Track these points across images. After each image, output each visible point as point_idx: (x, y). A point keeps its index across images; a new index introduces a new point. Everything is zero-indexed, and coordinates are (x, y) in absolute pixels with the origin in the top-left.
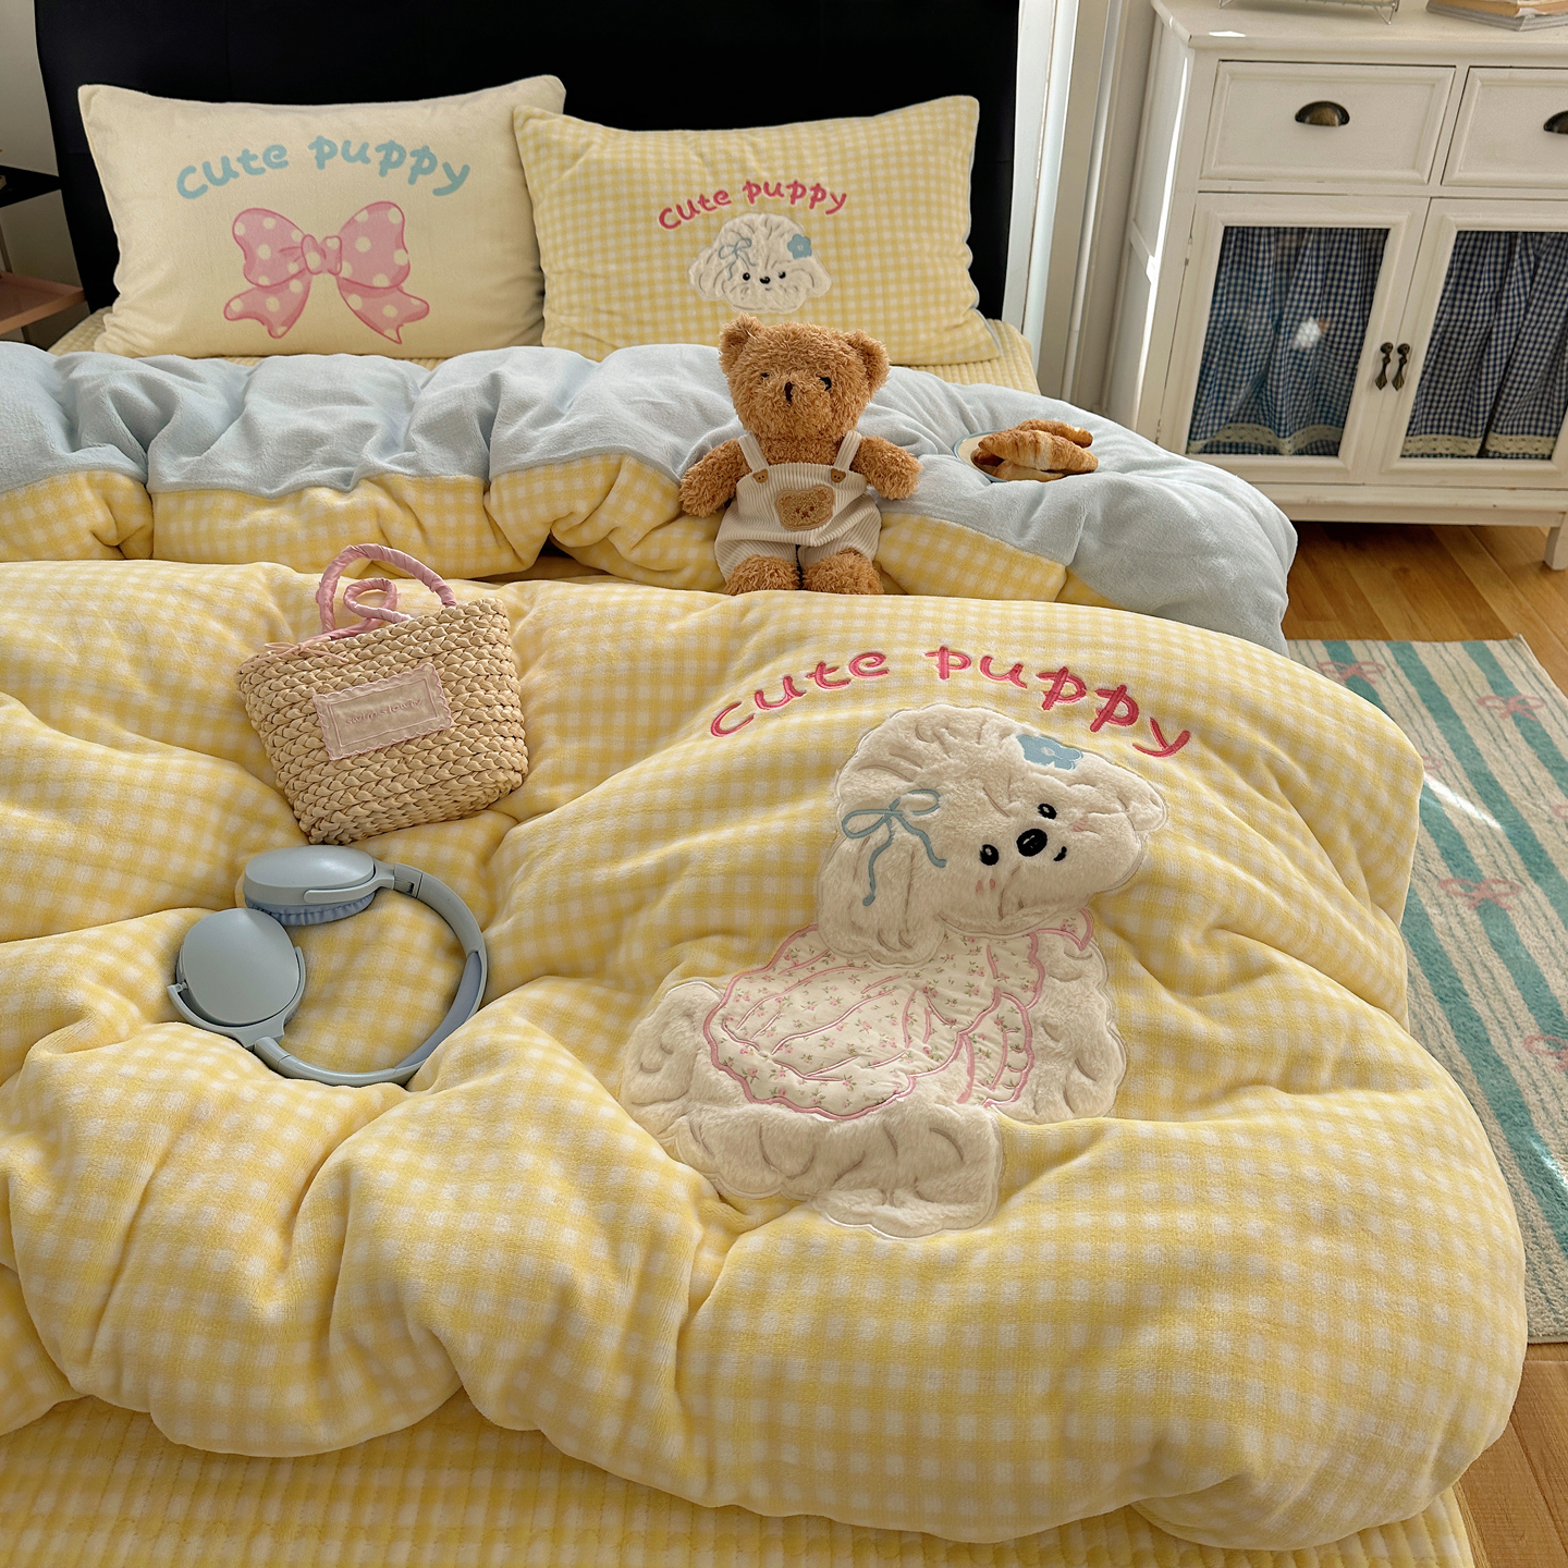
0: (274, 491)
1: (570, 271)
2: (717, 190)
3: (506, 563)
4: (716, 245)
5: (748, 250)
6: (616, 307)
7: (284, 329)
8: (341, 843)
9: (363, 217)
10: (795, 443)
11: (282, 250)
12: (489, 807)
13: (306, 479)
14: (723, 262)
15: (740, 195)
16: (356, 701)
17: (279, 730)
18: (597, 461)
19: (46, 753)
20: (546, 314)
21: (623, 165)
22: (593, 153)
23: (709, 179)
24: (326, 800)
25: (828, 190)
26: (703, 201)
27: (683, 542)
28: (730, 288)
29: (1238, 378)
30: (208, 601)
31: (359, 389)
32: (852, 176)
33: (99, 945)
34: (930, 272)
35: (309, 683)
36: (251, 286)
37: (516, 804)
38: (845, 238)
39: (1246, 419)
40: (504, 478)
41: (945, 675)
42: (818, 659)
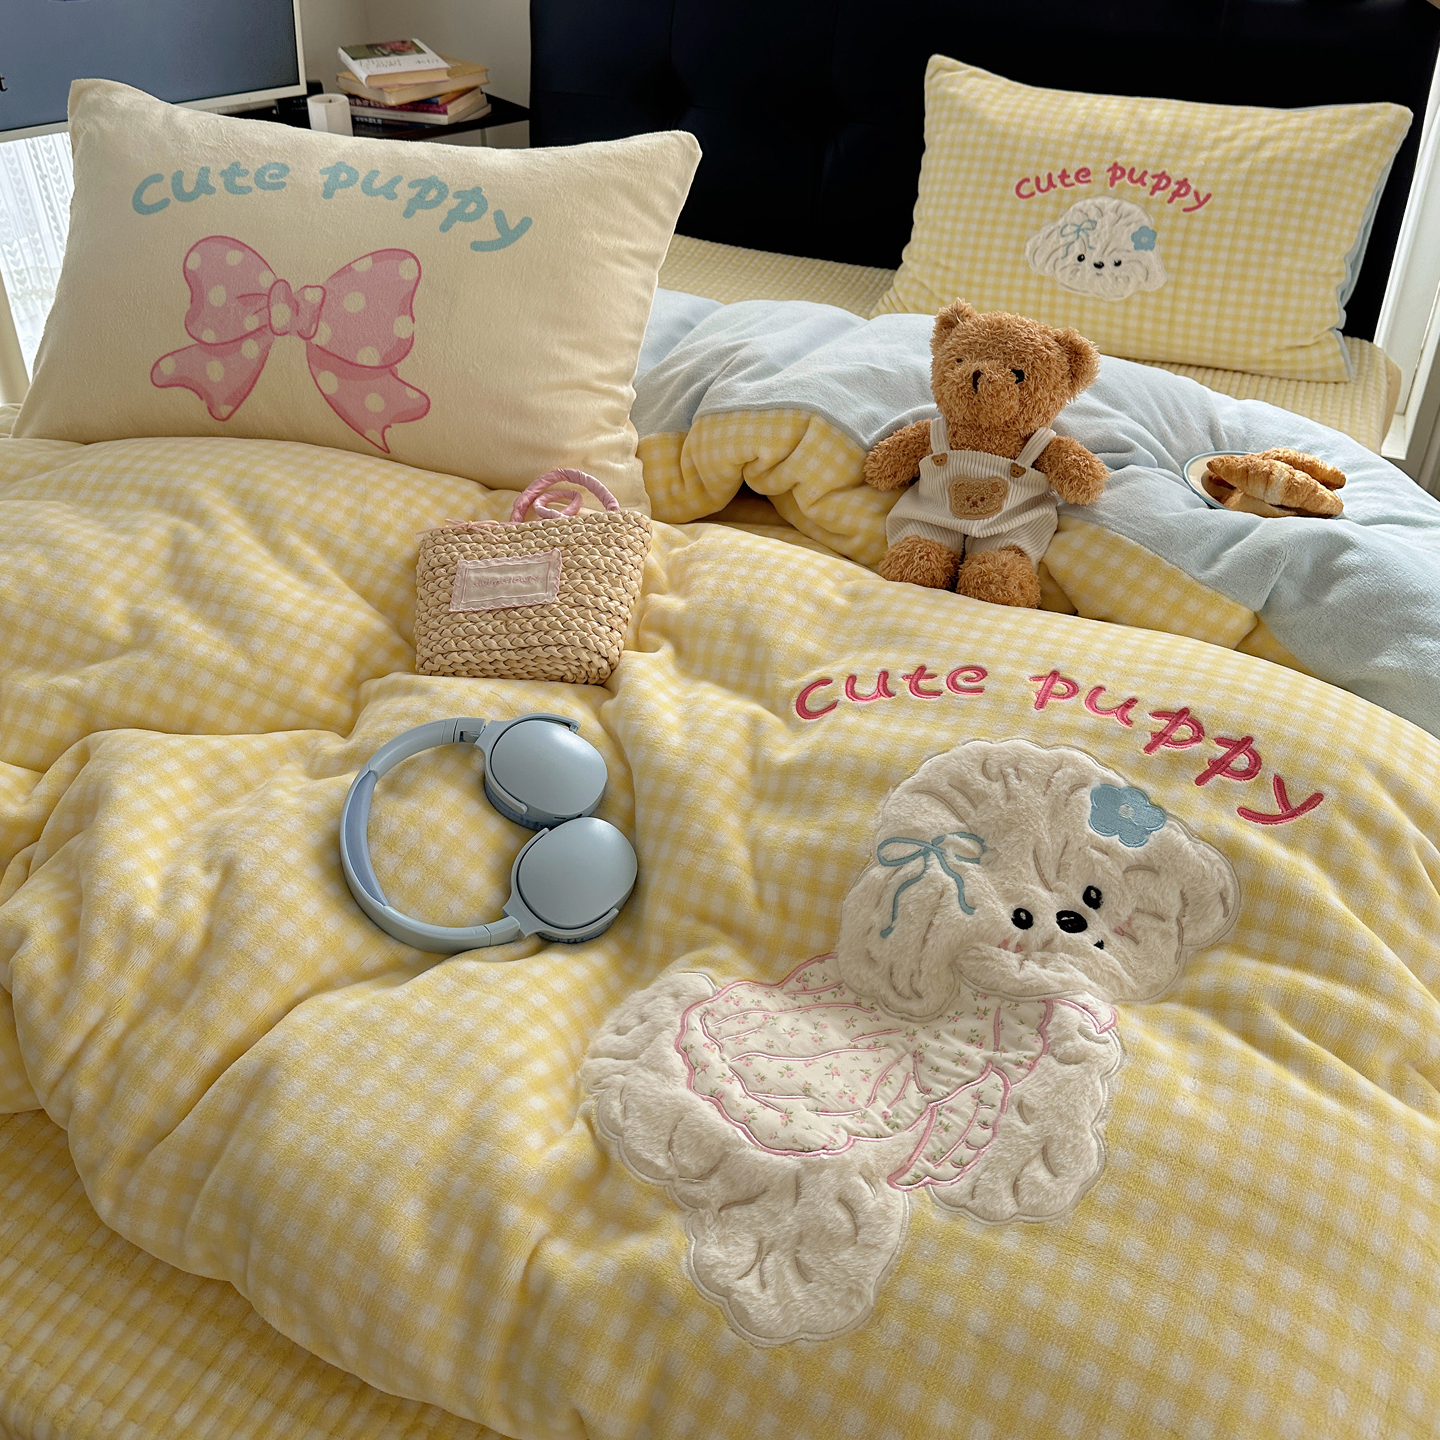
2: (1080, 167)
10: (979, 432)
15: (1101, 176)
18: (789, 415)
25: (1194, 187)
26: (1064, 176)
27: (858, 510)
38: (1194, 239)
41: (1041, 704)
42: (921, 663)
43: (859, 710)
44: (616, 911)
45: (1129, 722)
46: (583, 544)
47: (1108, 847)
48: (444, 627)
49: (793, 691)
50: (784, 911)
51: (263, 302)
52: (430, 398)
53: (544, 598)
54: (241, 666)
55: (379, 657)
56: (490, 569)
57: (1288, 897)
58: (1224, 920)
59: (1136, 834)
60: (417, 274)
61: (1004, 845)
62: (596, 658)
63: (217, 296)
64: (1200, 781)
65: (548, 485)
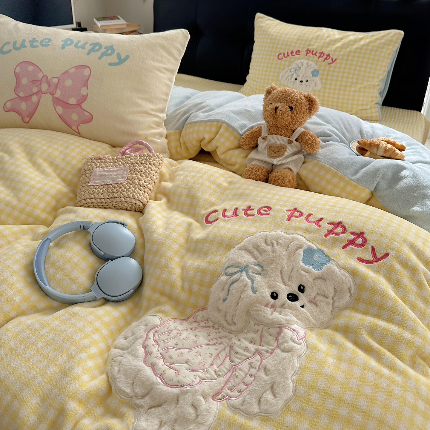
10: (278, 129)
27: (237, 156)
40: (188, 125)
41: (289, 219)
42: (249, 205)
43: (225, 221)
44: (132, 290)
45: (320, 226)
46: (137, 163)
47: (308, 270)
48: (86, 190)
49: (204, 214)
50: (190, 291)
51: (39, 83)
52: (93, 115)
53: (121, 181)
54: (15, 202)
55: (65, 201)
56: (104, 171)
57: (374, 291)
58: (350, 299)
59: (319, 266)
60: (90, 73)
61: (270, 268)
62: (138, 202)
63: (24, 81)
64: (344, 247)
65: (132, 146)
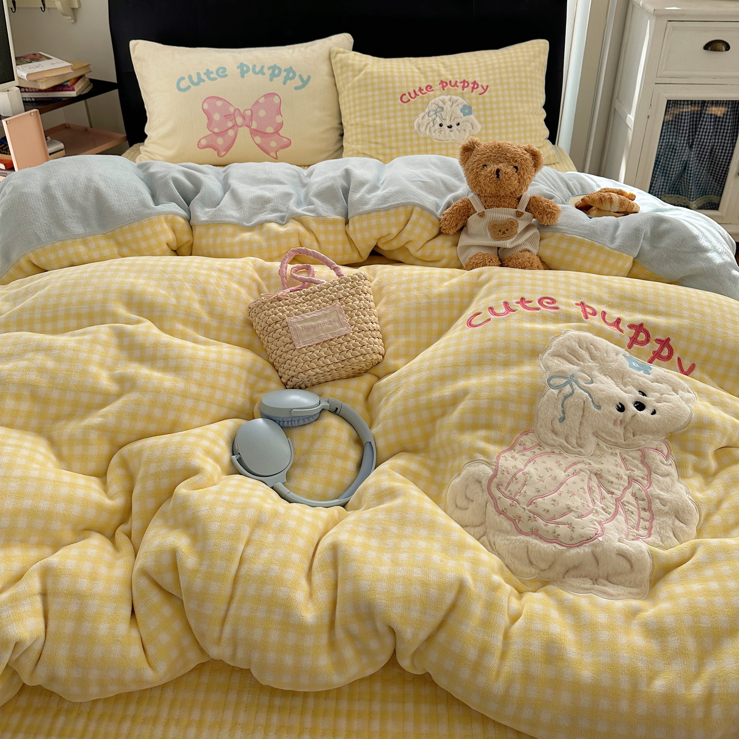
0: (250, 224)
1: (357, 124)
2: (427, 84)
3: (355, 258)
4: (427, 110)
5: (442, 113)
6: (379, 140)
7: (225, 152)
8: (300, 388)
9: (262, 100)
10: (499, 198)
11: (225, 116)
12: (366, 371)
13: (265, 219)
14: (430, 118)
15: (437, 87)
16: (306, 320)
17: (271, 335)
18: (401, 209)
19: (167, 345)
20: (345, 144)
21: (383, 74)
22: (369, 69)
23: (423, 80)
24: (295, 367)
25: (480, 84)
26: (420, 90)
27: (442, 247)
28: (433, 130)
29: (671, 173)
30: (230, 274)
31: (281, 177)
32: (491, 77)
33: (201, 436)
34: (528, 122)
35: (283, 312)
36: (210, 133)
37: (380, 370)
38: (488, 106)
39: (673, 192)
40: (356, 218)
